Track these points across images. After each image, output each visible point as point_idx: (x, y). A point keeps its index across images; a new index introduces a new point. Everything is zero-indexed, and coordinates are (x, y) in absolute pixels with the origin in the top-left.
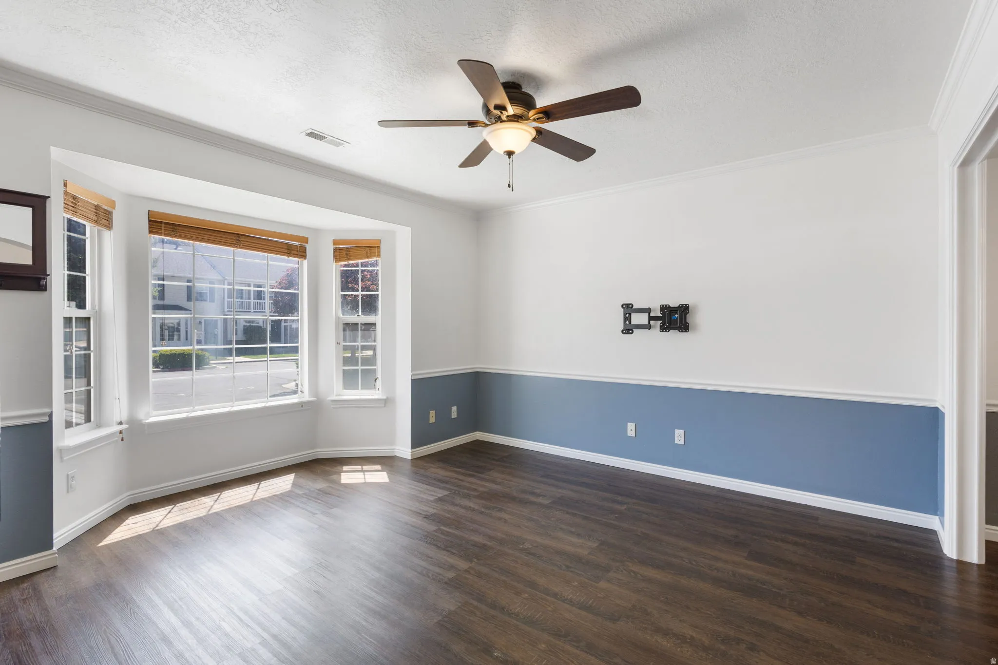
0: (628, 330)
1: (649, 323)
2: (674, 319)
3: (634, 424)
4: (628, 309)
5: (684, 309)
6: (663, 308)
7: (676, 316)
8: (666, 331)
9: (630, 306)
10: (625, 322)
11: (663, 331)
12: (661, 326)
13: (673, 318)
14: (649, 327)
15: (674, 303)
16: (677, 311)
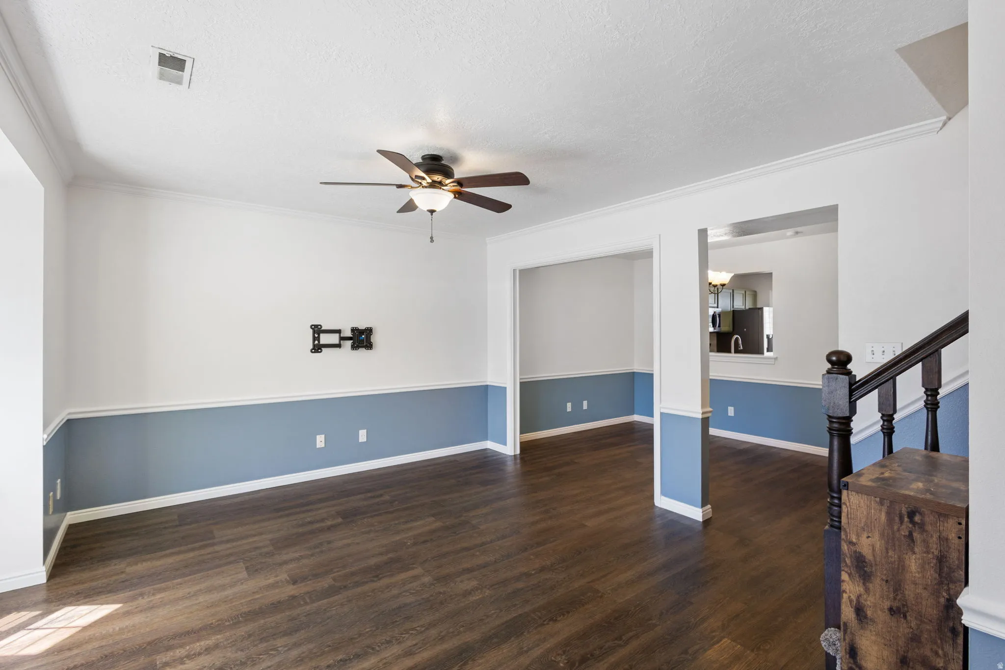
0: (317, 348)
1: (340, 342)
2: (362, 340)
3: (323, 436)
4: (317, 330)
5: (369, 331)
6: (353, 330)
7: (363, 336)
8: (356, 350)
9: (319, 327)
10: (314, 341)
11: (353, 350)
12: (352, 345)
13: (361, 338)
14: (339, 346)
15: (362, 326)
16: (364, 332)
